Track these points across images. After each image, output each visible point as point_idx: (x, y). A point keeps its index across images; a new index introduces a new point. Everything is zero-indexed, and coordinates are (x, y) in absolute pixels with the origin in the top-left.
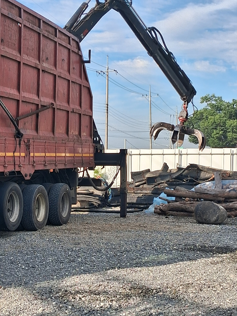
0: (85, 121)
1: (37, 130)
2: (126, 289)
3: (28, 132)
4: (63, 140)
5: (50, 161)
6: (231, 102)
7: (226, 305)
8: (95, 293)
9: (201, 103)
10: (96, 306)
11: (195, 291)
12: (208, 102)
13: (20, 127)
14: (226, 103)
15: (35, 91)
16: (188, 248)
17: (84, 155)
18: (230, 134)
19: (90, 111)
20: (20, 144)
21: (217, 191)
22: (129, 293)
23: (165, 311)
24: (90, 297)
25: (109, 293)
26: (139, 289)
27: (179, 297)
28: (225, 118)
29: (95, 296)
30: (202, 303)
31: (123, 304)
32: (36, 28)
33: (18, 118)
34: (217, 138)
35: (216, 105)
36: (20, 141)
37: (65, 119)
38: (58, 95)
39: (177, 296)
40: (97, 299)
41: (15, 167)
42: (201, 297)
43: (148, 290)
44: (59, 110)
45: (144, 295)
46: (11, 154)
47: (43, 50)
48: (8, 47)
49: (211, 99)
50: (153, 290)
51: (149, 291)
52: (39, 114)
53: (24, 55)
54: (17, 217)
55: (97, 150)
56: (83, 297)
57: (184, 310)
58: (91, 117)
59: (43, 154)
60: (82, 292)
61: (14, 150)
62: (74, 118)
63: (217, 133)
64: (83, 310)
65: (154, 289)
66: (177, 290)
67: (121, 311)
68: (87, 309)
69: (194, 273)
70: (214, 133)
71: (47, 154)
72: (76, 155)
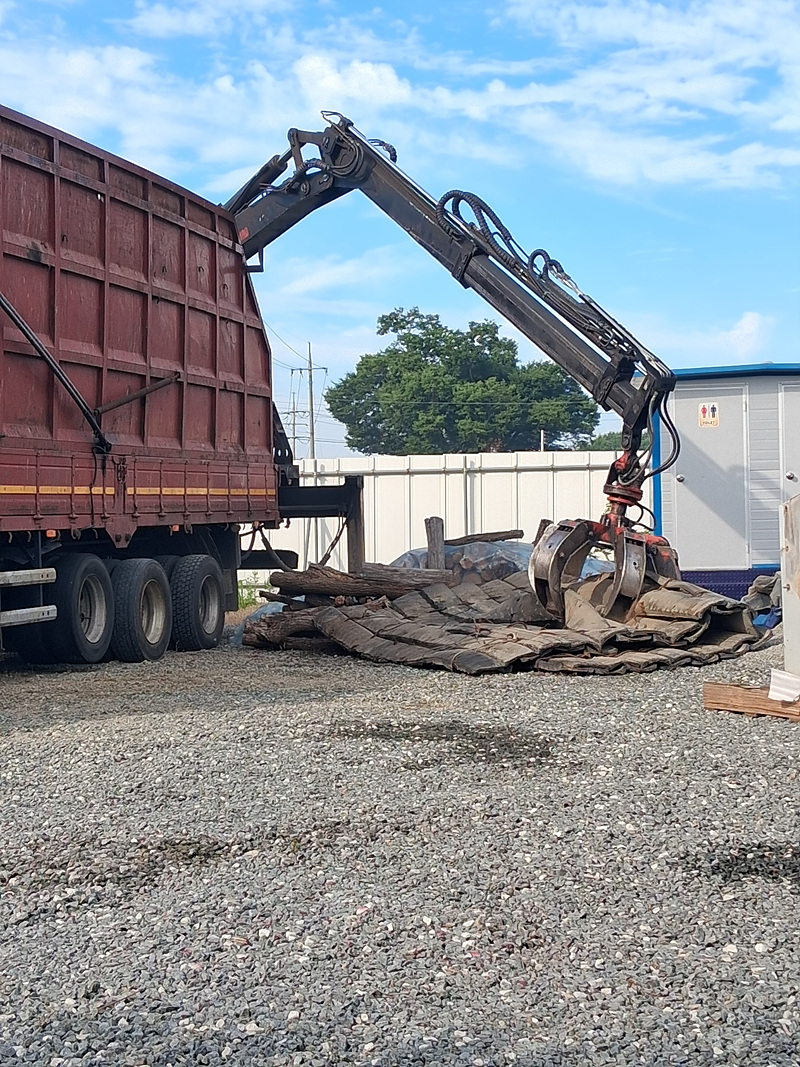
0: (254, 410)
1: (141, 434)
2: (149, 847)
3: (122, 439)
4: (202, 458)
5: (172, 506)
6: (466, 329)
7: (445, 874)
8: (51, 862)
9: (378, 333)
10: (51, 899)
11: (355, 842)
12: (399, 331)
13: (104, 429)
14: (451, 332)
15: (137, 345)
16: (339, 731)
17: (252, 492)
18: (465, 424)
19: (264, 386)
20: (104, 468)
21: (426, 575)
22: (157, 857)
23: (263, 900)
24: (33, 874)
25: (95, 860)
26: (190, 844)
27: (309, 859)
28: (451, 378)
29: (49, 871)
30: (375, 873)
31: (137, 888)
32: (138, 203)
33: (99, 409)
34: (430, 434)
35: (423, 340)
36: (104, 460)
37: (207, 409)
38: (189, 350)
39: (303, 856)
40: (56, 879)
41: (93, 518)
42: (373, 856)
43: (216, 847)
44: (192, 387)
45: (201, 862)
46: (84, 490)
47: (154, 251)
48: (76, 249)
49: (408, 323)
50: (230, 846)
51: (220, 849)
52: (147, 398)
53: (112, 265)
54: (101, 632)
55: (284, 478)
56: (13, 876)
57: (321, 893)
58: (268, 400)
59: (156, 491)
60: (11, 864)
61: (90, 482)
62: (227, 405)
63: (429, 422)
64: (12, 913)
65: (233, 843)
66: (304, 841)
67: (129, 908)
68: (24, 908)
69: (355, 795)
70: (422, 422)
71: (166, 491)
72: (233, 492)
